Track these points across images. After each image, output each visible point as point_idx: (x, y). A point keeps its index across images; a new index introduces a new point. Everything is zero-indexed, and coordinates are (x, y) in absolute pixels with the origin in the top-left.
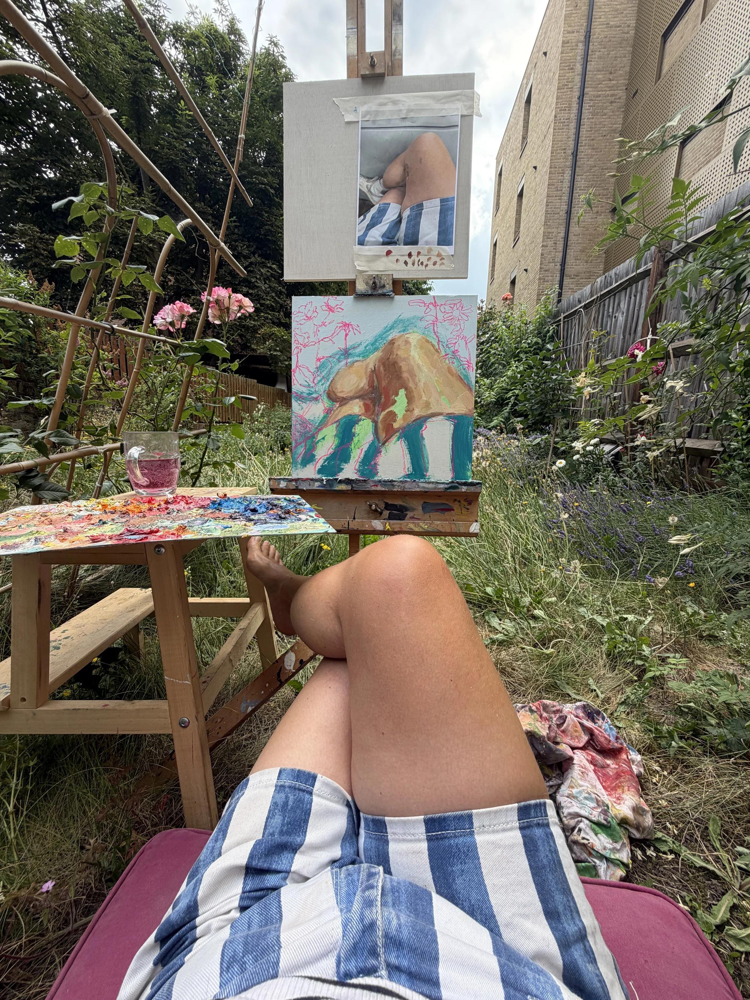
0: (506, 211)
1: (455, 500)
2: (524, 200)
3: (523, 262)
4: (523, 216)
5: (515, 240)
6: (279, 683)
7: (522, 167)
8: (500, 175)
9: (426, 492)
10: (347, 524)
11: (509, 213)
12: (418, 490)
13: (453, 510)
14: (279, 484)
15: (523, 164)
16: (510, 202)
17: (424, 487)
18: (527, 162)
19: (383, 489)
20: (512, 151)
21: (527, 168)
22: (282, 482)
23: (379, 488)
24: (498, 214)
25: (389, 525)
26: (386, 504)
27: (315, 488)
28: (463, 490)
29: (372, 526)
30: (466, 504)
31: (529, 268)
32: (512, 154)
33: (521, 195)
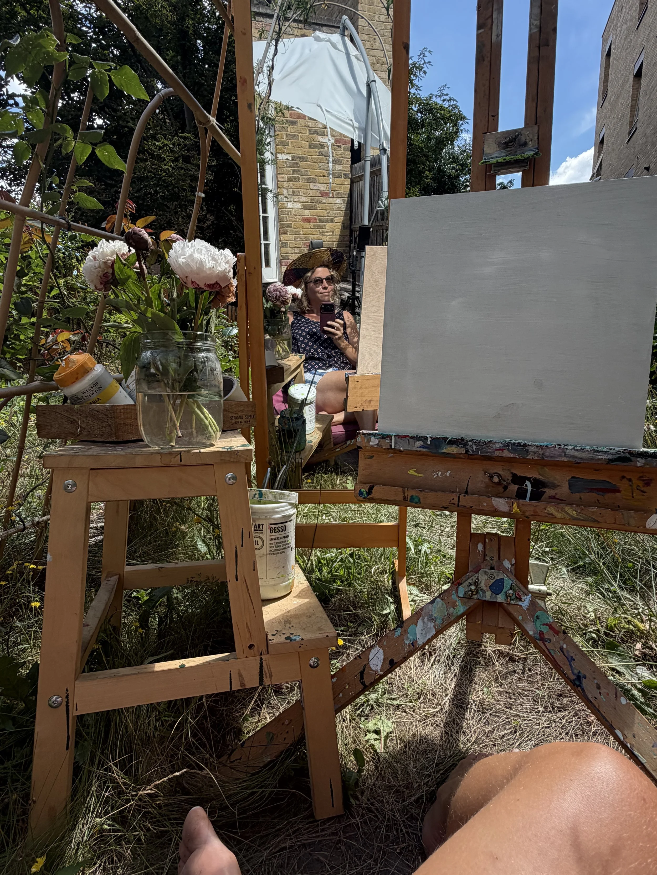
0: (618, 97)
1: (623, 477)
2: (644, 81)
3: (643, 159)
4: (642, 100)
5: (630, 132)
6: (362, 687)
7: (640, 40)
8: (609, 55)
9: (578, 463)
10: (456, 499)
11: (621, 101)
12: (565, 459)
13: (619, 491)
14: (369, 441)
15: (642, 37)
16: (623, 85)
17: (573, 457)
18: (647, 32)
19: (512, 456)
20: (626, 23)
21: (648, 40)
22: (373, 439)
23: (506, 454)
24: (606, 104)
25: (518, 505)
26: (514, 475)
27: (415, 449)
28: (639, 464)
29: (493, 506)
30: (641, 483)
31: (652, 166)
32: (625, 27)
33: (638, 75)
